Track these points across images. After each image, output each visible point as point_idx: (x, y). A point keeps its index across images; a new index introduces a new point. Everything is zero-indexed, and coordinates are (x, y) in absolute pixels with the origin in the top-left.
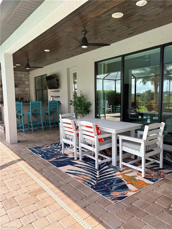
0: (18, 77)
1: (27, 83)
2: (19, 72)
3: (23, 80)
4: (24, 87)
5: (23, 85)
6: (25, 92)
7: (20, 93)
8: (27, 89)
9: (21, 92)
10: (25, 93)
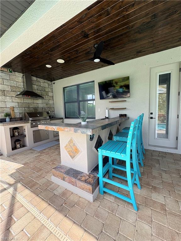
0: (40, 86)
1: (50, 94)
2: (42, 80)
3: (47, 90)
4: (48, 99)
5: (46, 96)
6: (49, 105)
7: (43, 106)
8: (51, 102)
9: (45, 106)
10: (49, 107)
